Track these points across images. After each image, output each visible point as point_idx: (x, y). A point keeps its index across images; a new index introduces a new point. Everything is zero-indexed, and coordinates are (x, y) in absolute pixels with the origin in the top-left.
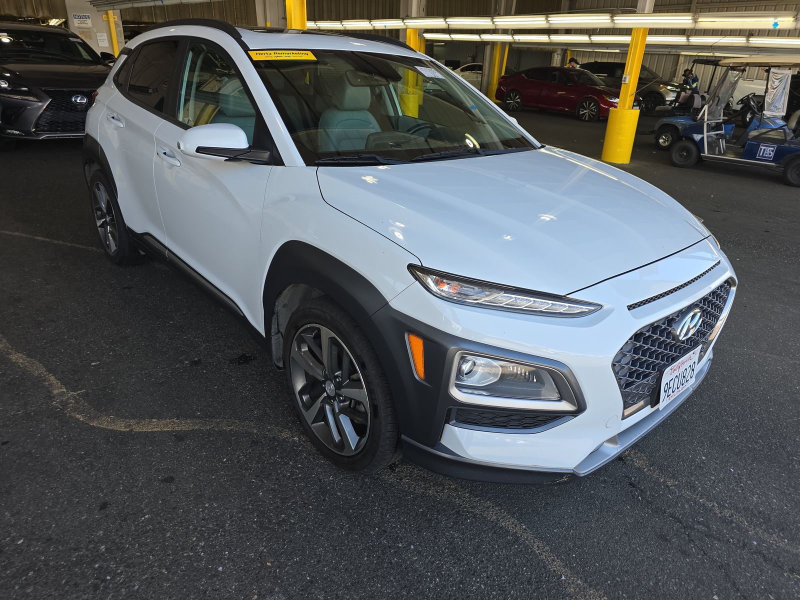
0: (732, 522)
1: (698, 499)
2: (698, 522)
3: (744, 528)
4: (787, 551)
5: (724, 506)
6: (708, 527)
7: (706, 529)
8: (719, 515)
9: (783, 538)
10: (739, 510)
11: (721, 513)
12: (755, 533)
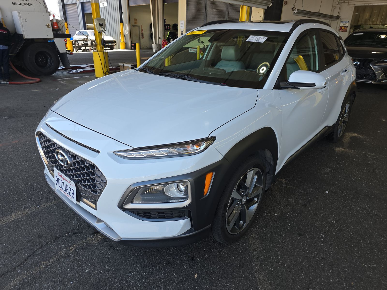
0: (36, 266)
1: (57, 257)
2: (42, 252)
3: (30, 270)
4: (6, 284)
5: (47, 267)
6: (38, 254)
7: (37, 253)
8: (43, 262)
9: (15, 286)
10: (42, 273)
11: (44, 264)
12: (24, 274)
